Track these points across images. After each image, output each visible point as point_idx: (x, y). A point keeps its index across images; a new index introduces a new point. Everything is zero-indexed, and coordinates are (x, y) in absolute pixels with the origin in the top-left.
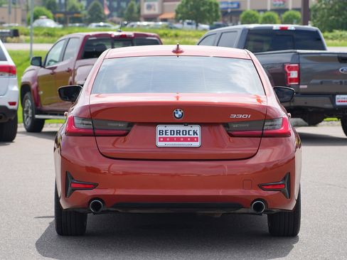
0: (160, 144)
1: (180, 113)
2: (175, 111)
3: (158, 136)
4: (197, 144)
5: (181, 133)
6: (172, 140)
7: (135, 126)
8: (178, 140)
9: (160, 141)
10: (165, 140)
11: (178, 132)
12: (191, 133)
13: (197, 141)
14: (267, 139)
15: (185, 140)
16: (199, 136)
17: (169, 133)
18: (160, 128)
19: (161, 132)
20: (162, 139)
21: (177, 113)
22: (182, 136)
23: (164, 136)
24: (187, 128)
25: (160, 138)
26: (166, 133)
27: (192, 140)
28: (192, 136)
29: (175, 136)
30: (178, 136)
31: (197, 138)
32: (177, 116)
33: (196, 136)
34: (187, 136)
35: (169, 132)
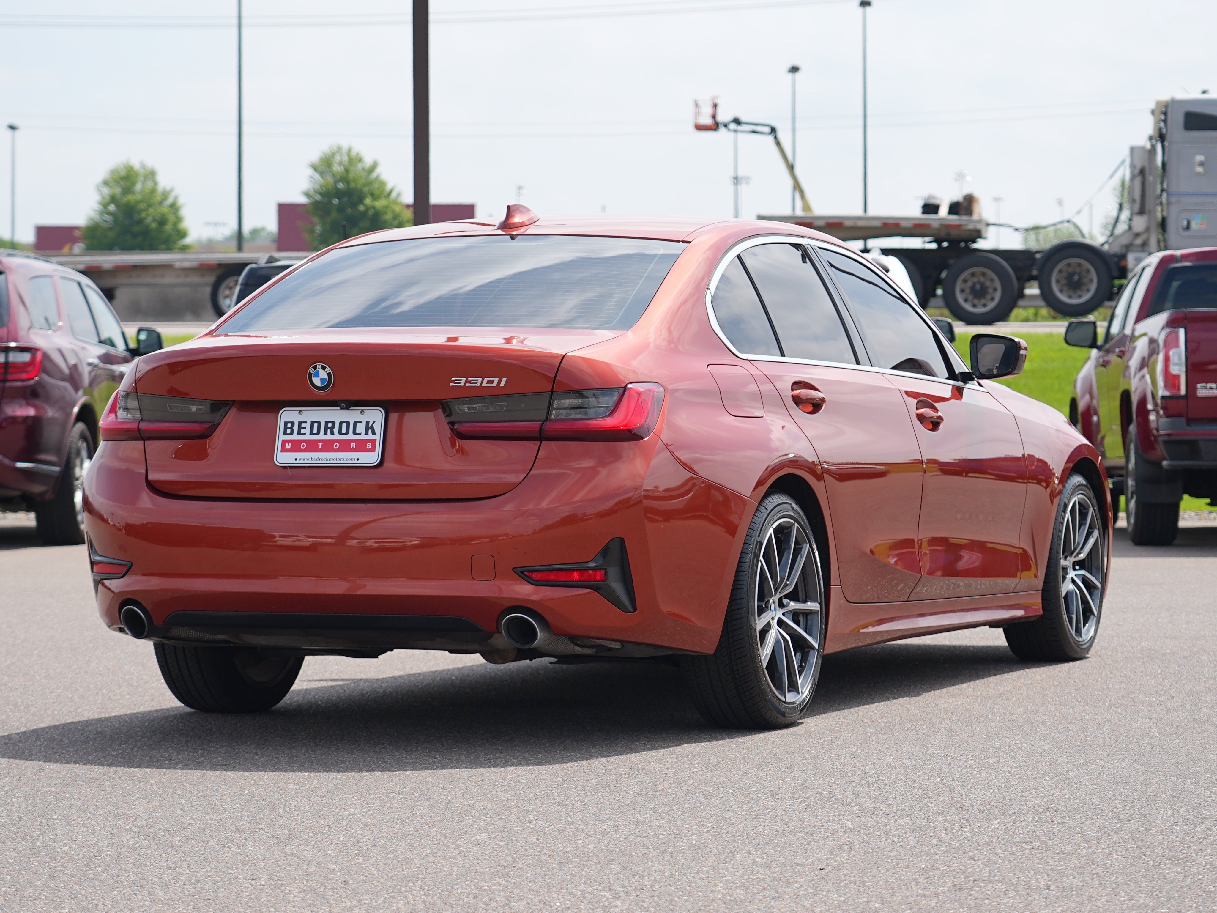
0: (283, 458)
1: (323, 374)
2: (311, 370)
3: (281, 437)
4: (371, 458)
5: (336, 430)
6: (312, 446)
7: (233, 411)
8: (328, 446)
9: (283, 450)
10: (296, 447)
11: (329, 427)
12: (361, 428)
13: (373, 450)
14: (553, 444)
15: (345, 446)
16: (378, 437)
17: (307, 431)
18: (287, 415)
19: (288, 427)
20: (288, 446)
21: (317, 375)
22: (337, 436)
23: (295, 437)
24: (351, 416)
25: (284, 442)
26: (300, 428)
27: (361, 446)
28: (363, 437)
29: (321, 437)
30: (329, 437)
31: (373, 442)
32: (317, 381)
33: (370, 436)
34: (351, 436)
35: (308, 426)
